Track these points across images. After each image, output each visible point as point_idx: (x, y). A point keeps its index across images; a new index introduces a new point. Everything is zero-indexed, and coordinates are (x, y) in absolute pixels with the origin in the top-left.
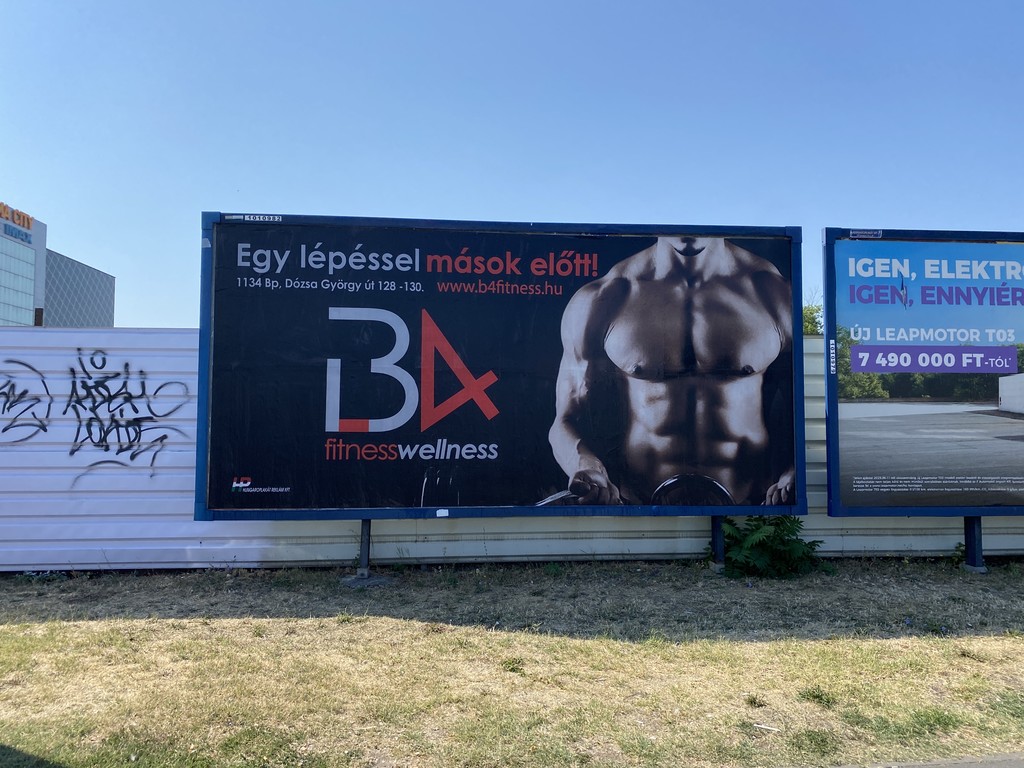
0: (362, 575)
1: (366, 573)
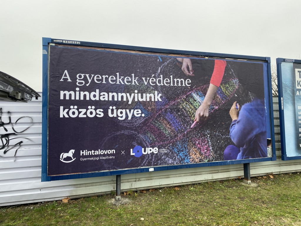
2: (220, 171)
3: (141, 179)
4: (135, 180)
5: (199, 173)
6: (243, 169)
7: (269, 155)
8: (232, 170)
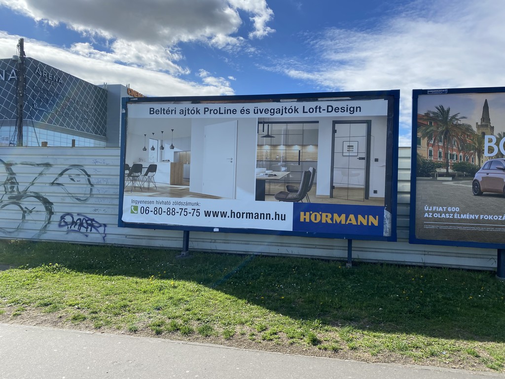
2: (317, 247)
3: (217, 241)
4: (210, 241)
5: (287, 245)
6: (347, 248)
7: (386, 234)
8: (337, 248)
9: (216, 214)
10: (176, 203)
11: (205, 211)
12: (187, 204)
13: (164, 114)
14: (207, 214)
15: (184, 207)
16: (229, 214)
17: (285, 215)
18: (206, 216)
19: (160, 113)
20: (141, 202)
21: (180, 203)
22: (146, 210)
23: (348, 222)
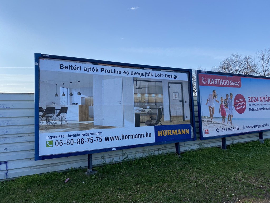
0: (91, 171)
1: (92, 171)
9: (112, 139)
10: (84, 135)
11: (105, 138)
12: (92, 134)
13: (72, 69)
14: (107, 139)
15: (90, 137)
16: (121, 137)
17: (151, 134)
18: (106, 141)
19: (68, 68)
20: (55, 137)
21: (87, 134)
22: (60, 143)
23: (178, 133)
